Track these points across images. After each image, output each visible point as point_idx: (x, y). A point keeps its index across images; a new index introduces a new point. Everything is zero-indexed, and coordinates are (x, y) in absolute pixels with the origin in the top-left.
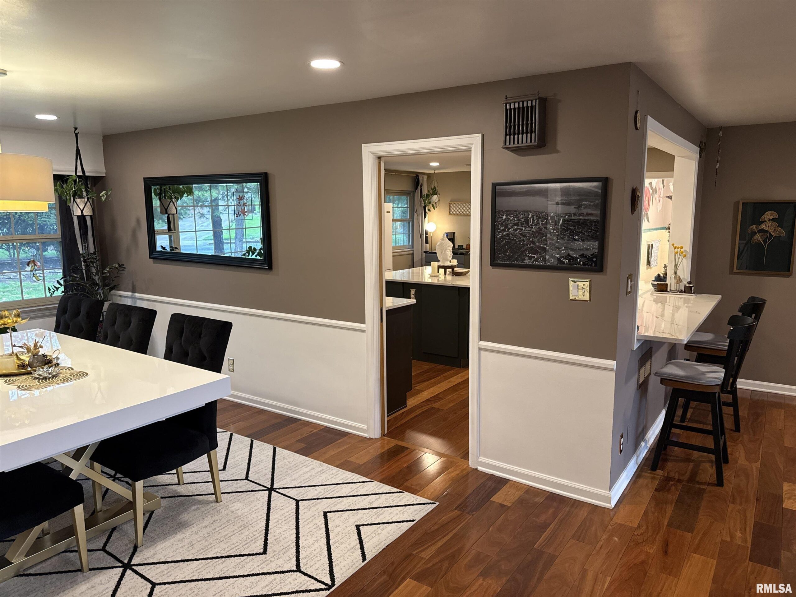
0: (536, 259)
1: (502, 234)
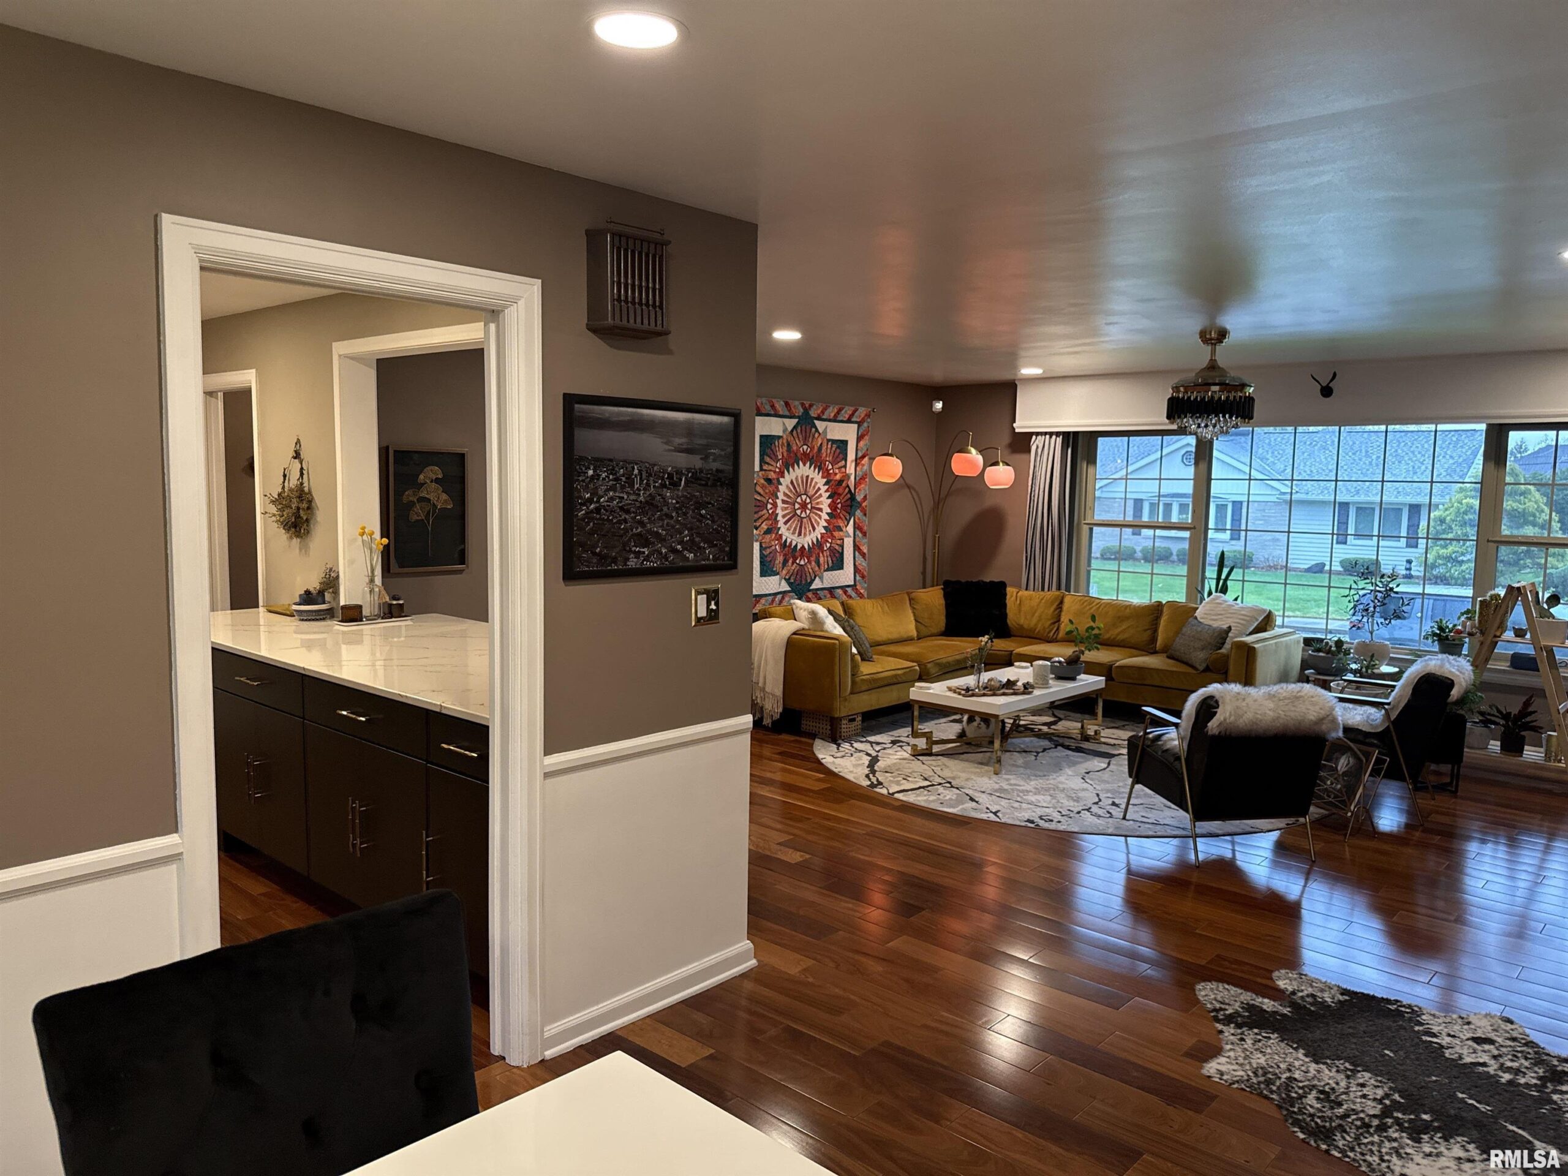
0: (647, 556)
1: (588, 508)
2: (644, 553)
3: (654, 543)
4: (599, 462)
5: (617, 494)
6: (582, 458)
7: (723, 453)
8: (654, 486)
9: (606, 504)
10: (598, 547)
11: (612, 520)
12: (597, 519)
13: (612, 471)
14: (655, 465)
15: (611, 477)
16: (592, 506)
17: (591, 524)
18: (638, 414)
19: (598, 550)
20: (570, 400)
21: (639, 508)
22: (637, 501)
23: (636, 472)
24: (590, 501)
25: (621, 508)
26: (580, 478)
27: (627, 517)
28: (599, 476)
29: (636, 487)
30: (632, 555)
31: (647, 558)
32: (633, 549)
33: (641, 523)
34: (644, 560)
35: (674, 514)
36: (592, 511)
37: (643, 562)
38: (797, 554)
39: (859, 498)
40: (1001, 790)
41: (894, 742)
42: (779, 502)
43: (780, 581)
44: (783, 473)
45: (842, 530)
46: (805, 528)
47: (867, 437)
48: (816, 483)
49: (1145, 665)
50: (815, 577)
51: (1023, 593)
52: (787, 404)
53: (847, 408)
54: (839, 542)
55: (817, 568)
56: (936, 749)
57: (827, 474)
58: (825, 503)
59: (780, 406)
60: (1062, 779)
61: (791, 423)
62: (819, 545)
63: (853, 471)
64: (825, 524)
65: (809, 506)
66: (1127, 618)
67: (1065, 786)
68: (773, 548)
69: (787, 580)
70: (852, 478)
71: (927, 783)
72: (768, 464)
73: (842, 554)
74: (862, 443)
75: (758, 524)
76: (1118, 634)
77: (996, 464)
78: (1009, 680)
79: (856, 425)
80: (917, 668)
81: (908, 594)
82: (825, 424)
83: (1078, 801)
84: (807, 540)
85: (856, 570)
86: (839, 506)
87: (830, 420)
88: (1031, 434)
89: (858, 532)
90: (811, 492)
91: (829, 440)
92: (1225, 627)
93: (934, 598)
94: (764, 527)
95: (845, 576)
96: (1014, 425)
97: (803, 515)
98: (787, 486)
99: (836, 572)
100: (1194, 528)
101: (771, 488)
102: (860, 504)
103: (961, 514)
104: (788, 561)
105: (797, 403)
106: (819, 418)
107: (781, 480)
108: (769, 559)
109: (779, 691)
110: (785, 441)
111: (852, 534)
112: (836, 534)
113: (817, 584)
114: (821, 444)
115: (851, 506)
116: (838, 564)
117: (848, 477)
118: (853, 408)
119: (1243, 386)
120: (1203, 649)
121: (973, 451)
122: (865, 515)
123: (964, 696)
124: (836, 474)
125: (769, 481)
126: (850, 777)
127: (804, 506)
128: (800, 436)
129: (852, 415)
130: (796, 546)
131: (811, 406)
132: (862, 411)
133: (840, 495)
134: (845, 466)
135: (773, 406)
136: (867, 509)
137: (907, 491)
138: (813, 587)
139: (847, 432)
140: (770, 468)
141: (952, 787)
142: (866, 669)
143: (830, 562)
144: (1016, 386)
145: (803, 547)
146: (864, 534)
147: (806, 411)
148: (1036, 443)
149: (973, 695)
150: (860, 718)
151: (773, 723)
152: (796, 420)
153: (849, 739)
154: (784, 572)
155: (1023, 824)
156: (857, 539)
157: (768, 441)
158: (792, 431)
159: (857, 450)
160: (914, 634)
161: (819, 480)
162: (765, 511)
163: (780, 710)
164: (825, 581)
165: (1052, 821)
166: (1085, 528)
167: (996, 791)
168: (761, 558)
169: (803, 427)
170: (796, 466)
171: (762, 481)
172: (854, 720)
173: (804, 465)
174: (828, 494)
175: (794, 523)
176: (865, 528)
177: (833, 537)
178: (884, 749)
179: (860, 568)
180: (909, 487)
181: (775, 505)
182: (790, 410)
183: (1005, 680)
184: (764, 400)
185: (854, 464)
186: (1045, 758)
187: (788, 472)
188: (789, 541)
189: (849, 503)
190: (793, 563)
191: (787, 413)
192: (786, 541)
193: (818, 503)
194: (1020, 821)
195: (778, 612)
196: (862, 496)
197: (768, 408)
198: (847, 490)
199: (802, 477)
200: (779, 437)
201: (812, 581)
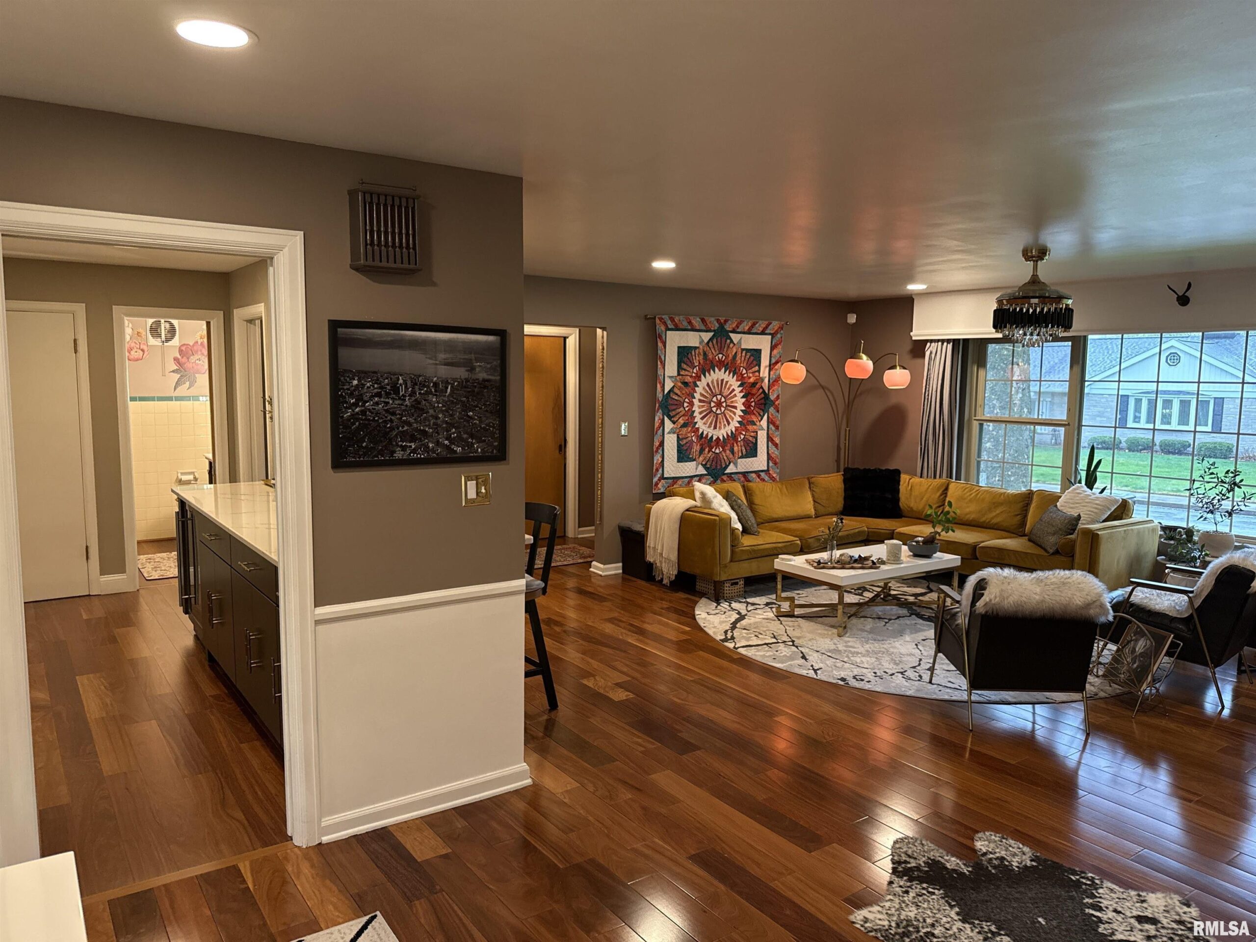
0: (414, 449)
1: (353, 411)
2: (411, 447)
3: (420, 439)
4: (363, 374)
5: (382, 400)
6: (345, 371)
7: (489, 366)
8: (419, 393)
9: (371, 407)
10: (365, 441)
11: (378, 420)
12: (362, 419)
13: (377, 381)
14: (420, 376)
15: (376, 386)
16: (357, 409)
17: (357, 424)
18: (402, 335)
19: (364, 444)
20: (334, 325)
21: (404, 411)
22: (402, 405)
23: (401, 381)
24: (356, 405)
25: (387, 411)
26: (345, 387)
27: (393, 418)
28: (364, 385)
29: (401, 394)
30: (399, 449)
31: (414, 451)
32: (400, 443)
33: (409, 424)
34: (410, 453)
35: (440, 416)
36: (357, 413)
37: (410, 454)
38: (713, 444)
39: (772, 397)
40: (837, 651)
41: (767, 604)
42: (696, 401)
43: (697, 466)
44: (700, 377)
45: (755, 425)
46: (720, 422)
47: (780, 347)
48: (731, 385)
49: (1004, 547)
50: (730, 463)
51: (916, 480)
52: (703, 320)
53: (760, 322)
54: (752, 434)
55: (731, 456)
56: (797, 611)
57: (741, 378)
58: (739, 402)
59: (696, 322)
60: (897, 644)
61: (706, 336)
62: (733, 437)
63: (767, 374)
64: (740, 419)
65: (724, 404)
66: (1001, 504)
67: (895, 651)
68: (690, 439)
69: (704, 466)
70: (766, 380)
71: (774, 640)
72: (685, 370)
73: (756, 444)
74: (775, 352)
75: (675, 419)
76: (992, 518)
77: (893, 367)
78: (860, 556)
79: (770, 337)
80: (799, 542)
81: (808, 479)
82: (740, 336)
83: (897, 664)
84: (722, 433)
85: (769, 457)
86: (753, 404)
87: (744, 333)
88: (927, 341)
89: (771, 426)
90: (726, 392)
91: (743, 350)
92: (1076, 515)
93: (834, 482)
94: (681, 421)
95: (759, 462)
96: (911, 334)
97: (718, 412)
98: (704, 388)
99: (750, 459)
100: (1069, 424)
101: (687, 390)
102: (773, 403)
103: (871, 410)
104: (704, 450)
105: (713, 319)
106: (734, 331)
107: (698, 383)
108: (686, 448)
109: (674, 557)
110: (701, 351)
111: (765, 428)
112: (750, 427)
113: (731, 469)
114: (736, 353)
115: (765, 404)
116: (752, 451)
117: (762, 380)
118: (767, 322)
119: (1060, 298)
120: (1054, 534)
121: (864, 357)
122: (778, 411)
123: (815, 568)
124: (750, 378)
125: (686, 384)
126: (710, 632)
127: (719, 404)
128: (716, 347)
129: (766, 327)
130: (712, 437)
131: (726, 321)
132: (775, 325)
133: (753, 395)
134: (759, 371)
135: (690, 323)
136: (780, 407)
137: (821, 391)
138: (728, 471)
139: (763, 343)
140: (687, 373)
141: (793, 645)
142: (747, 541)
143: (744, 451)
144: (913, 299)
145: (718, 438)
146: (777, 428)
147: (722, 326)
148: (930, 349)
149: (823, 568)
150: (742, 582)
151: (671, 582)
152: (711, 334)
153: (729, 600)
154: (701, 459)
155: (834, 681)
156: (770, 432)
157: (684, 353)
158: (708, 342)
159: (771, 357)
160: (813, 512)
161: (734, 383)
162: (682, 409)
163: (675, 572)
164: (739, 466)
165: (862, 680)
166: (975, 425)
167: (830, 651)
168: (678, 447)
169: (719, 339)
170: (712, 371)
171: (680, 384)
172: (736, 583)
173: (720, 370)
174: (742, 394)
175: (710, 419)
176: (778, 423)
177: (747, 430)
178: (756, 609)
179: (773, 456)
180: (823, 388)
181: (691, 404)
182: (706, 325)
183: (857, 556)
184: (681, 318)
185: (767, 369)
186: (894, 625)
187: (705, 376)
188: (705, 433)
189: (763, 401)
190: (709, 452)
191: (703, 328)
192: (703, 433)
193: (732, 402)
194: (834, 678)
195: (681, 492)
196: (775, 396)
197: (685, 324)
198: (761, 390)
199: (717, 381)
200: (696, 348)
201: (727, 467)
